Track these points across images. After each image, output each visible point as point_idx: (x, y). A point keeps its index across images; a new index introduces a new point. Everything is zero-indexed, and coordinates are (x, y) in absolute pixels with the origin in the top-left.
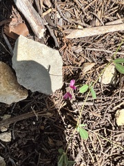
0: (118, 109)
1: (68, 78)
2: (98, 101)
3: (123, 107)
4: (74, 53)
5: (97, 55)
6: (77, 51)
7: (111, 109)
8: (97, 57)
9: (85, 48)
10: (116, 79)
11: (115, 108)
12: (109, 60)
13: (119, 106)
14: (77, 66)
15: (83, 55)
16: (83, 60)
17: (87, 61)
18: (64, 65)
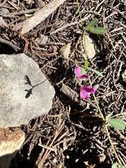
0: (121, 72)
1: (54, 77)
2: (100, 79)
3: (123, 69)
4: (40, 46)
5: (65, 34)
6: (44, 42)
7: (116, 78)
8: (67, 36)
9: (48, 35)
10: (99, 46)
11: (118, 75)
12: (79, 32)
13: (120, 70)
14: (54, 57)
15: (51, 43)
16: (55, 48)
17: (61, 46)
18: (41, 66)
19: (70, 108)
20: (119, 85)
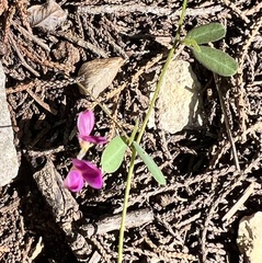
0: (241, 215)
1: (35, 133)
2: (166, 201)
3: (253, 206)
4: (36, 31)
5: (121, 28)
6: (49, 24)
7: (218, 223)
8: (125, 38)
9: (72, 10)
10: (205, 108)
11: (229, 216)
13: (240, 205)
14: (61, 77)
15: (70, 36)
16: (75, 55)
17: (91, 56)
18: (11, 83)
19: (39, 248)
20: (219, 249)
